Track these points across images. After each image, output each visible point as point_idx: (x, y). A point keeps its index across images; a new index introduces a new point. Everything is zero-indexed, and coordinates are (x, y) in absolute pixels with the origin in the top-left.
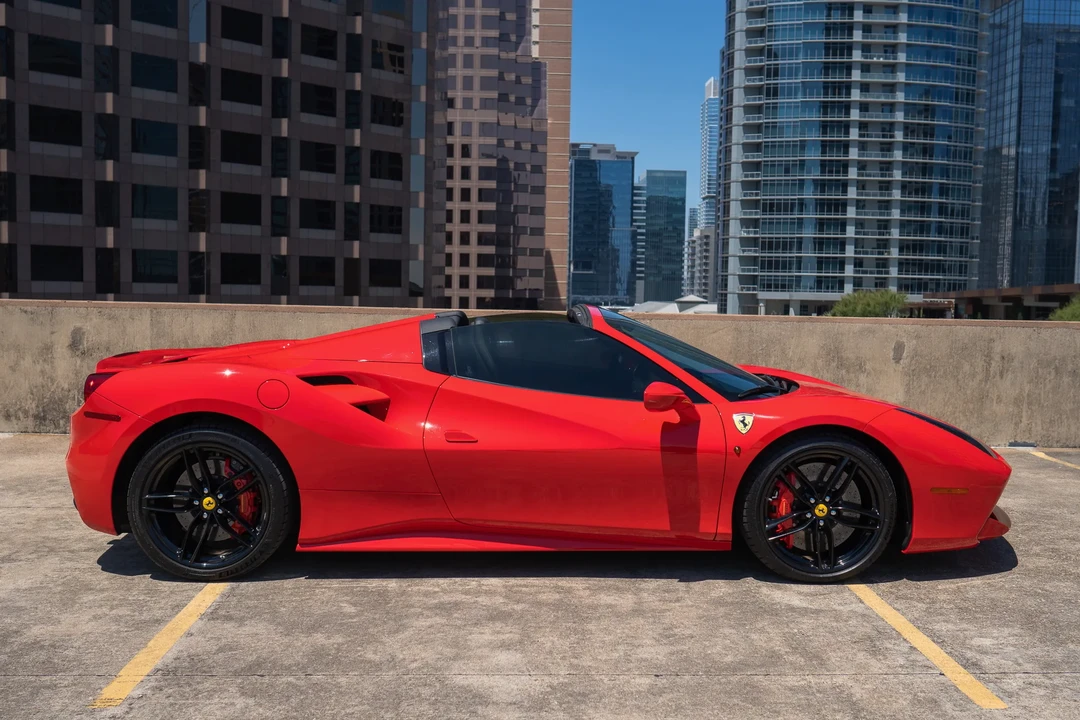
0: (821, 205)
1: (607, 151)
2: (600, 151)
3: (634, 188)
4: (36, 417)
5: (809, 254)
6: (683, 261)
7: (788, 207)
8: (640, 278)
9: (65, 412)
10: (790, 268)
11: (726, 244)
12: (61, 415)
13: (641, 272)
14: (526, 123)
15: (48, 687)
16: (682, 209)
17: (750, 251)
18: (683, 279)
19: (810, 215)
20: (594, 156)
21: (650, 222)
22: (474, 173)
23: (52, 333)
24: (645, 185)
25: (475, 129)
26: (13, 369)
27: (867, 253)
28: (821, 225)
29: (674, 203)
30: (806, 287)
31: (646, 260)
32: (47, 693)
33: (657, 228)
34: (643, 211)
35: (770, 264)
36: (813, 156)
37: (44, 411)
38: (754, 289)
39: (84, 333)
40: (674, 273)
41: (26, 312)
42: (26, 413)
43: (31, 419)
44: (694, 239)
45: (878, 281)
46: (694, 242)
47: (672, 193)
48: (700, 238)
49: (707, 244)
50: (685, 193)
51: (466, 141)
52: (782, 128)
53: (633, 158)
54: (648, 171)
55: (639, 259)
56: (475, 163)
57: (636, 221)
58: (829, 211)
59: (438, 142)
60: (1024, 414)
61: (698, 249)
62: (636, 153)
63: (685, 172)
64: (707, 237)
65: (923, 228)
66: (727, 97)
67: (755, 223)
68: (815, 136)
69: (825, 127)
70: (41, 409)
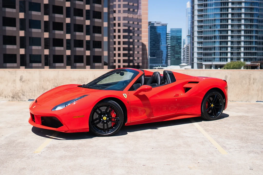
0: (221, 37)
1: (159, 24)
2: (157, 24)
3: (167, 34)
4: (12, 97)
5: (217, 51)
6: (181, 54)
7: (211, 38)
8: (169, 59)
9: (19, 96)
10: (212, 55)
11: (193, 49)
12: (18, 97)
13: (169, 57)
14: (135, 17)
15: (25, 150)
16: (181, 39)
17: (200, 51)
18: (181, 59)
19: (218, 40)
20: (155, 25)
21: (171, 43)
22: (122, 31)
23: (16, 77)
24: (170, 33)
25: (122, 19)
26: (6, 86)
27: (234, 50)
28: (221, 43)
29: (178, 37)
30: (216, 61)
31: (171, 54)
32: (25, 151)
33: (174, 45)
34: (170, 40)
35: (206, 54)
36: (218, 23)
37: (14, 96)
38: (201, 61)
39: (23, 77)
40: (179, 57)
41: (9, 72)
42: (10, 96)
43: (11, 98)
44: (184, 47)
45: (238, 58)
46: (184, 48)
47: (178, 35)
48: (186, 47)
49: (188, 49)
50: (181, 34)
51: (119, 22)
52: (209, 15)
53: (166, 25)
54: (171, 29)
55: (169, 54)
56: (122, 28)
57: (167, 43)
58: (223, 39)
59: (111, 22)
60: (260, 94)
61: (185, 50)
62: (167, 24)
63: (181, 29)
64: (188, 47)
65: (251, 43)
66: (193, 7)
67: (201, 43)
68: (218, 17)
69: (221, 15)
70: (13, 95)
